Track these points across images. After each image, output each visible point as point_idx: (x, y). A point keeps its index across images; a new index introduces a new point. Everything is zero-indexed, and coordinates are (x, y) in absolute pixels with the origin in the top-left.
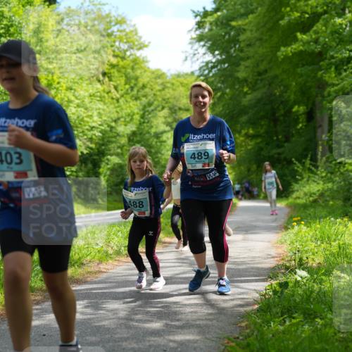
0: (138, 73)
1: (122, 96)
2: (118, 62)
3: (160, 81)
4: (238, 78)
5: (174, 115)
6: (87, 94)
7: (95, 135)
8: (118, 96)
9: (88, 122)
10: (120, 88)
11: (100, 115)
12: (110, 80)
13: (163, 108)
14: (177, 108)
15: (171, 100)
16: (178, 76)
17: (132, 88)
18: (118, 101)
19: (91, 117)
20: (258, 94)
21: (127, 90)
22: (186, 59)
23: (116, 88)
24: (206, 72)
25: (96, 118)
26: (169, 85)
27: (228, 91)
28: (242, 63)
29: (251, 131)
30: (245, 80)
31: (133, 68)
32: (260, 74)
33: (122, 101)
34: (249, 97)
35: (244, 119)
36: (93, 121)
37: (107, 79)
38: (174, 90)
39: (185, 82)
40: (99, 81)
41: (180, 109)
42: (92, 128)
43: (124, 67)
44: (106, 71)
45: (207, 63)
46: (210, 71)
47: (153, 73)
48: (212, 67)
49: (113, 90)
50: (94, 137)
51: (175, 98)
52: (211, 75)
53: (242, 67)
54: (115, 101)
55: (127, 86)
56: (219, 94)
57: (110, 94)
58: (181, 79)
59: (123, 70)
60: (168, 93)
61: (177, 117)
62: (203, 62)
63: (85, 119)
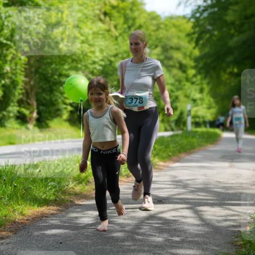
0: (136, 14)
1: (120, 35)
2: (118, 4)
3: (155, 22)
4: (226, 21)
5: (165, 53)
6: (91, 32)
7: (95, 68)
8: (117, 34)
9: (90, 57)
10: (119, 27)
11: (101, 51)
12: (111, 20)
13: (156, 46)
14: (168, 47)
15: (164, 40)
16: (171, 18)
17: (129, 28)
18: (116, 38)
19: (93, 52)
20: (243, 37)
21: (125, 29)
22: (179, 4)
23: (115, 27)
24: (198, 15)
25: (98, 54)
26: (162, 26)
27: (216, 33)
28: (231, 7)
29: (236, 70)
30: (233, 23)
31: (131, 10)
32: (246, 18)
33: (120, 39)
34: (235, 39)
35: (230, 59)
36: (96, 57)
37: (108, 19)
38: (167, 30)
39: (177, 23)
40: (101, 20)
41: (172, 48)
42: (94, 63)
43: (124, 9)
44: (108, 11)
45: (199, 7)
46: (201, 14)
47: (149, 14)
48: (204, 11)
49: (113, 29)
50: (95, 71)
51: (167, 38)
52: (202, 18)
53: (230, 12)
54: (114, 39)
55: (125, 26)
56: (208, 36)
57: (110, 33)
58: (174, 21)
59: (122, 12)
60: (162, 34)
61: (168, 55)
62: (195, 6)
63: (89, 54)
